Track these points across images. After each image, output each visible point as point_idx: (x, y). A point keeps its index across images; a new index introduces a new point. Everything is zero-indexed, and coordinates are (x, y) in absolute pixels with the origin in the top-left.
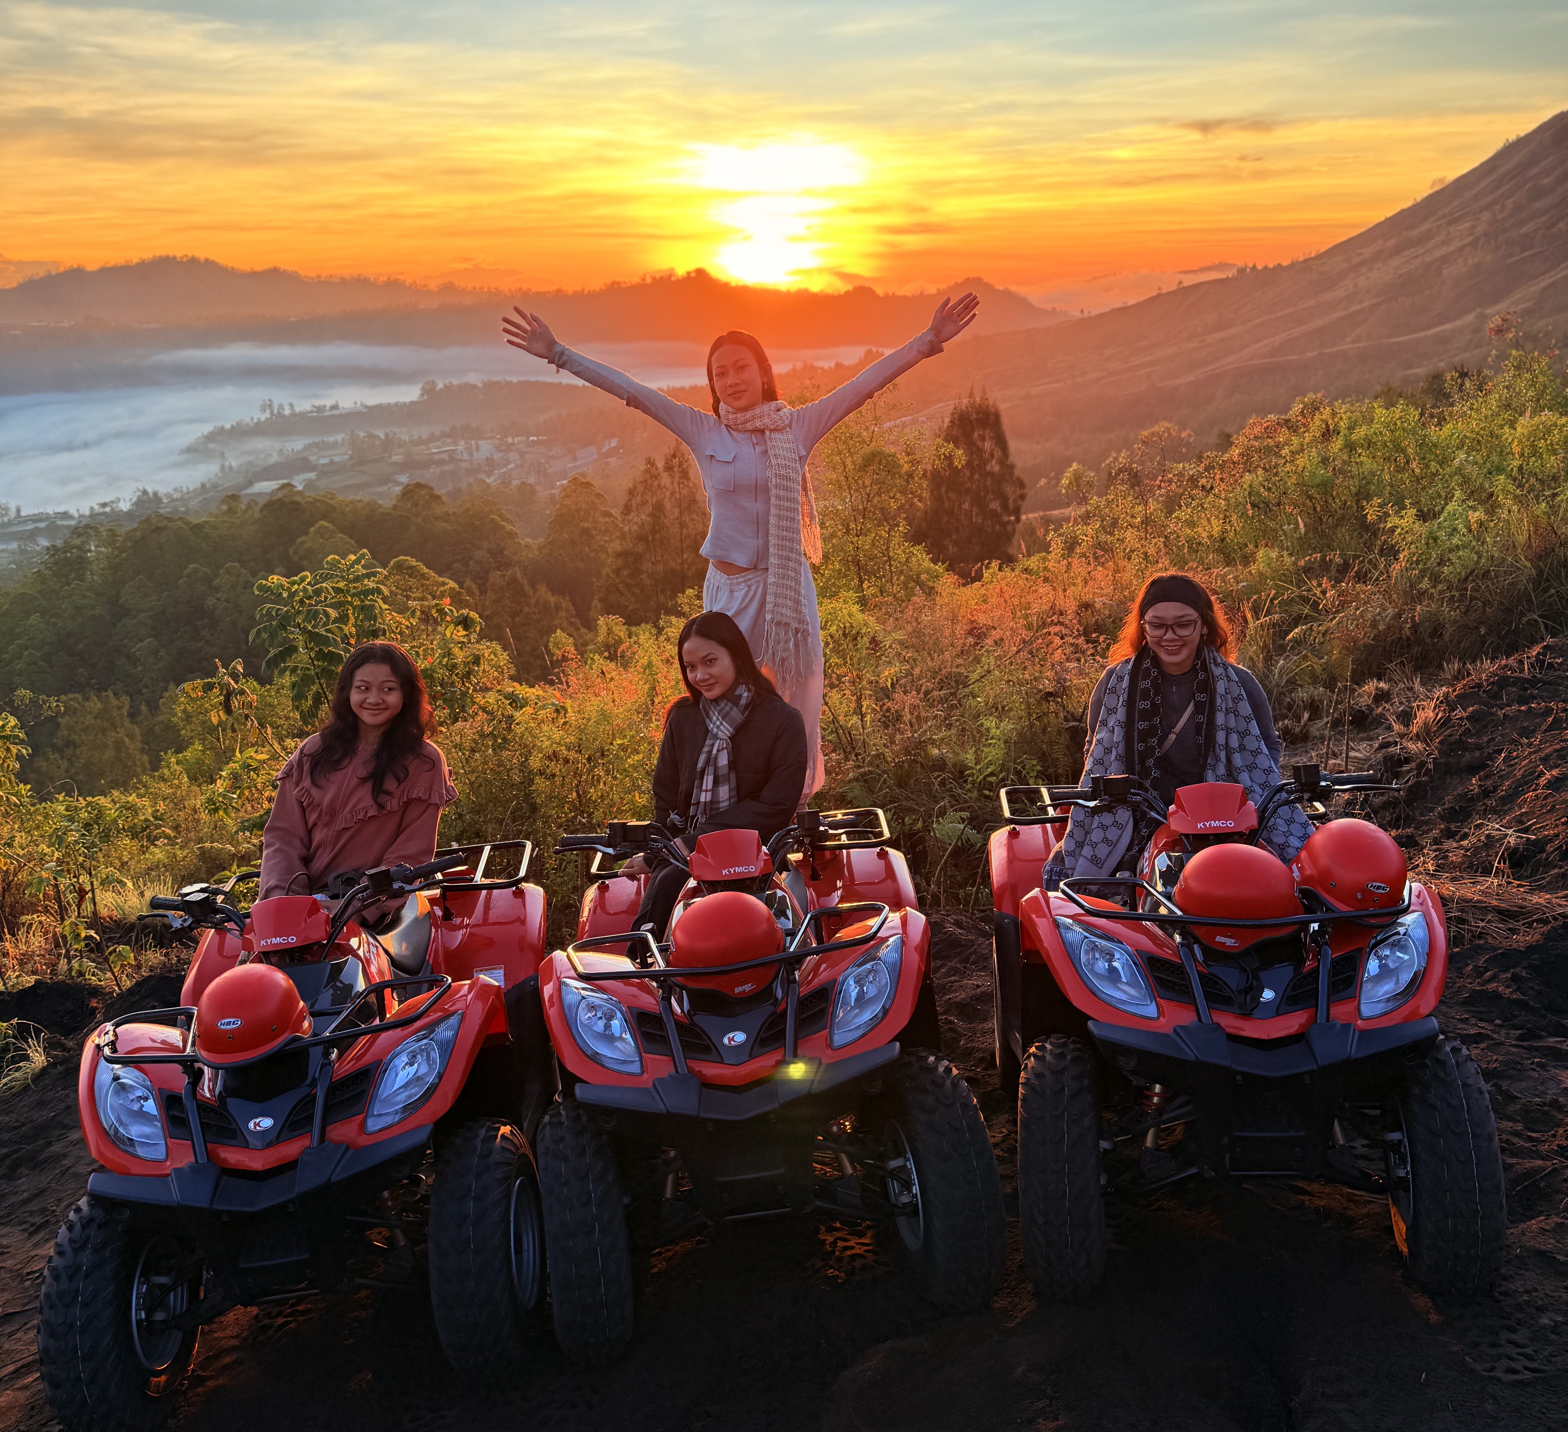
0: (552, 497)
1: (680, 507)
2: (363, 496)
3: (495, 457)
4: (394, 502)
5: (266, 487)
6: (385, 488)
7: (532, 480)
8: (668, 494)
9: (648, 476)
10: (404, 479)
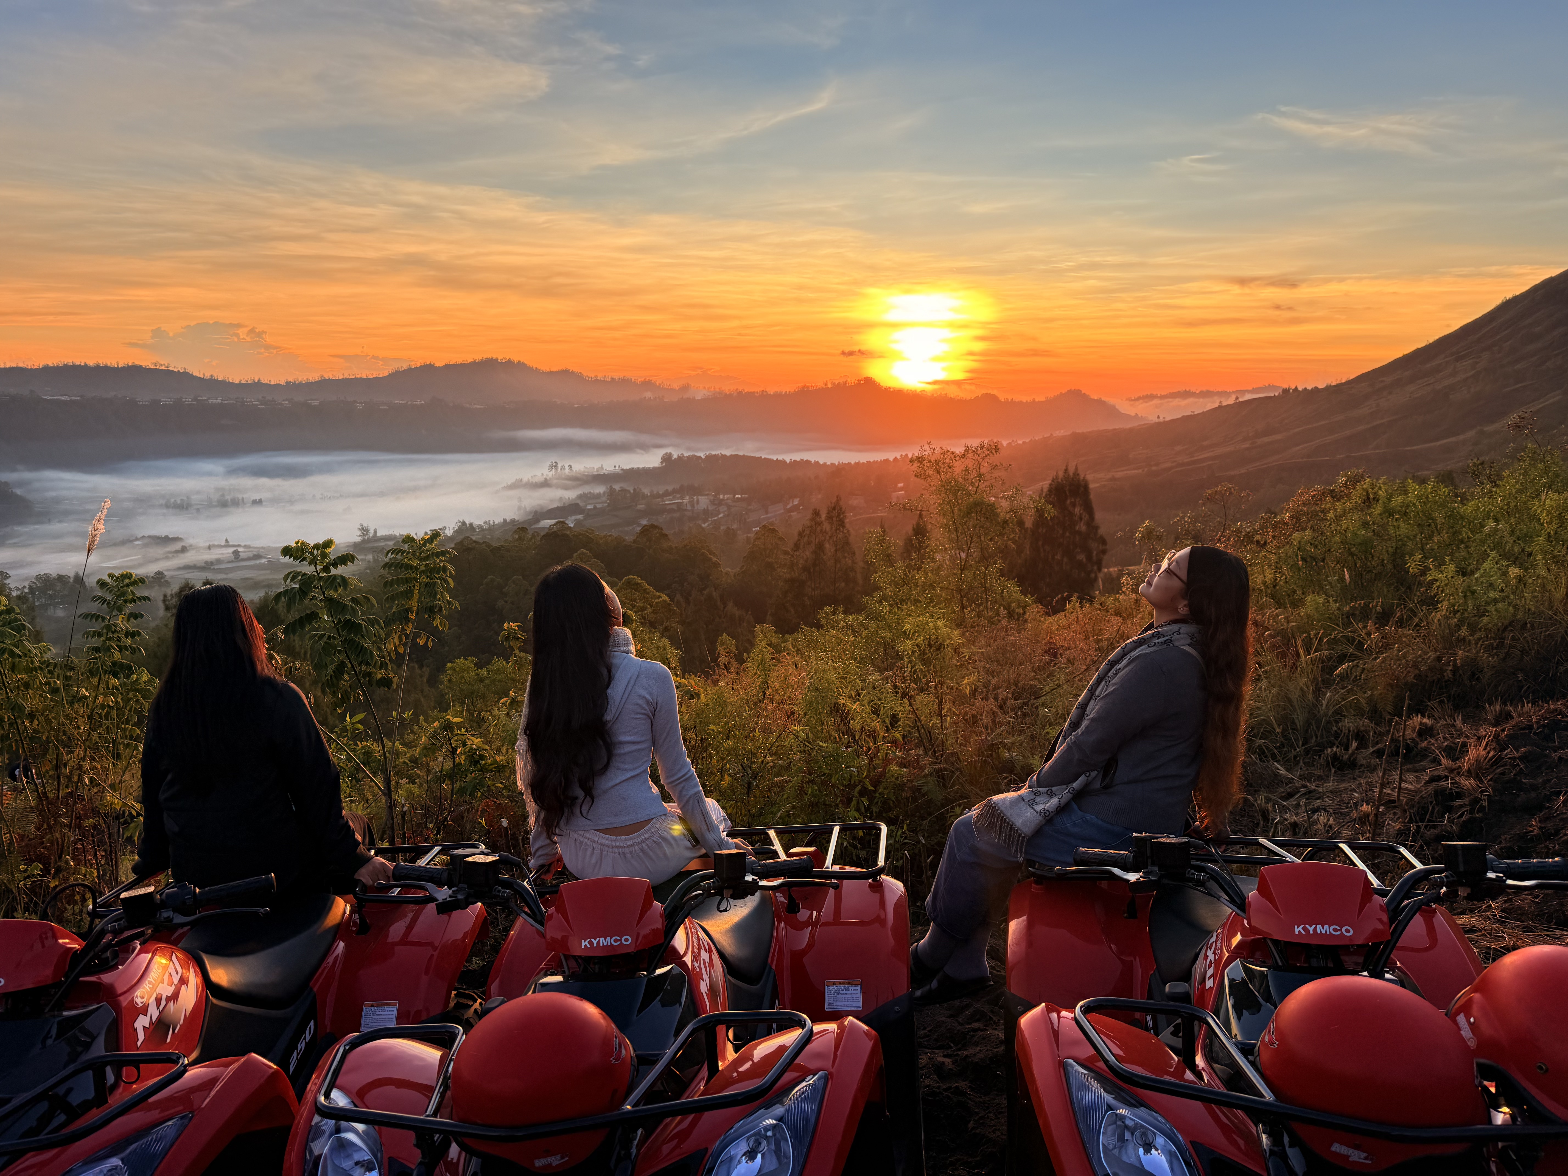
0: (748, 539)
1: (836, 546)
2: (614, 533)
3: (710, 508)
4: (635, 538)
5: (547, 523)
6: (631, 528)
7: (735, 526)
8: (828, 538)
9: (813, 523)
10: (644, 522)
